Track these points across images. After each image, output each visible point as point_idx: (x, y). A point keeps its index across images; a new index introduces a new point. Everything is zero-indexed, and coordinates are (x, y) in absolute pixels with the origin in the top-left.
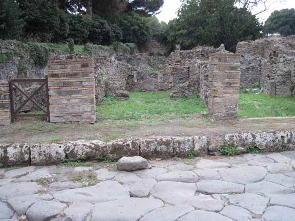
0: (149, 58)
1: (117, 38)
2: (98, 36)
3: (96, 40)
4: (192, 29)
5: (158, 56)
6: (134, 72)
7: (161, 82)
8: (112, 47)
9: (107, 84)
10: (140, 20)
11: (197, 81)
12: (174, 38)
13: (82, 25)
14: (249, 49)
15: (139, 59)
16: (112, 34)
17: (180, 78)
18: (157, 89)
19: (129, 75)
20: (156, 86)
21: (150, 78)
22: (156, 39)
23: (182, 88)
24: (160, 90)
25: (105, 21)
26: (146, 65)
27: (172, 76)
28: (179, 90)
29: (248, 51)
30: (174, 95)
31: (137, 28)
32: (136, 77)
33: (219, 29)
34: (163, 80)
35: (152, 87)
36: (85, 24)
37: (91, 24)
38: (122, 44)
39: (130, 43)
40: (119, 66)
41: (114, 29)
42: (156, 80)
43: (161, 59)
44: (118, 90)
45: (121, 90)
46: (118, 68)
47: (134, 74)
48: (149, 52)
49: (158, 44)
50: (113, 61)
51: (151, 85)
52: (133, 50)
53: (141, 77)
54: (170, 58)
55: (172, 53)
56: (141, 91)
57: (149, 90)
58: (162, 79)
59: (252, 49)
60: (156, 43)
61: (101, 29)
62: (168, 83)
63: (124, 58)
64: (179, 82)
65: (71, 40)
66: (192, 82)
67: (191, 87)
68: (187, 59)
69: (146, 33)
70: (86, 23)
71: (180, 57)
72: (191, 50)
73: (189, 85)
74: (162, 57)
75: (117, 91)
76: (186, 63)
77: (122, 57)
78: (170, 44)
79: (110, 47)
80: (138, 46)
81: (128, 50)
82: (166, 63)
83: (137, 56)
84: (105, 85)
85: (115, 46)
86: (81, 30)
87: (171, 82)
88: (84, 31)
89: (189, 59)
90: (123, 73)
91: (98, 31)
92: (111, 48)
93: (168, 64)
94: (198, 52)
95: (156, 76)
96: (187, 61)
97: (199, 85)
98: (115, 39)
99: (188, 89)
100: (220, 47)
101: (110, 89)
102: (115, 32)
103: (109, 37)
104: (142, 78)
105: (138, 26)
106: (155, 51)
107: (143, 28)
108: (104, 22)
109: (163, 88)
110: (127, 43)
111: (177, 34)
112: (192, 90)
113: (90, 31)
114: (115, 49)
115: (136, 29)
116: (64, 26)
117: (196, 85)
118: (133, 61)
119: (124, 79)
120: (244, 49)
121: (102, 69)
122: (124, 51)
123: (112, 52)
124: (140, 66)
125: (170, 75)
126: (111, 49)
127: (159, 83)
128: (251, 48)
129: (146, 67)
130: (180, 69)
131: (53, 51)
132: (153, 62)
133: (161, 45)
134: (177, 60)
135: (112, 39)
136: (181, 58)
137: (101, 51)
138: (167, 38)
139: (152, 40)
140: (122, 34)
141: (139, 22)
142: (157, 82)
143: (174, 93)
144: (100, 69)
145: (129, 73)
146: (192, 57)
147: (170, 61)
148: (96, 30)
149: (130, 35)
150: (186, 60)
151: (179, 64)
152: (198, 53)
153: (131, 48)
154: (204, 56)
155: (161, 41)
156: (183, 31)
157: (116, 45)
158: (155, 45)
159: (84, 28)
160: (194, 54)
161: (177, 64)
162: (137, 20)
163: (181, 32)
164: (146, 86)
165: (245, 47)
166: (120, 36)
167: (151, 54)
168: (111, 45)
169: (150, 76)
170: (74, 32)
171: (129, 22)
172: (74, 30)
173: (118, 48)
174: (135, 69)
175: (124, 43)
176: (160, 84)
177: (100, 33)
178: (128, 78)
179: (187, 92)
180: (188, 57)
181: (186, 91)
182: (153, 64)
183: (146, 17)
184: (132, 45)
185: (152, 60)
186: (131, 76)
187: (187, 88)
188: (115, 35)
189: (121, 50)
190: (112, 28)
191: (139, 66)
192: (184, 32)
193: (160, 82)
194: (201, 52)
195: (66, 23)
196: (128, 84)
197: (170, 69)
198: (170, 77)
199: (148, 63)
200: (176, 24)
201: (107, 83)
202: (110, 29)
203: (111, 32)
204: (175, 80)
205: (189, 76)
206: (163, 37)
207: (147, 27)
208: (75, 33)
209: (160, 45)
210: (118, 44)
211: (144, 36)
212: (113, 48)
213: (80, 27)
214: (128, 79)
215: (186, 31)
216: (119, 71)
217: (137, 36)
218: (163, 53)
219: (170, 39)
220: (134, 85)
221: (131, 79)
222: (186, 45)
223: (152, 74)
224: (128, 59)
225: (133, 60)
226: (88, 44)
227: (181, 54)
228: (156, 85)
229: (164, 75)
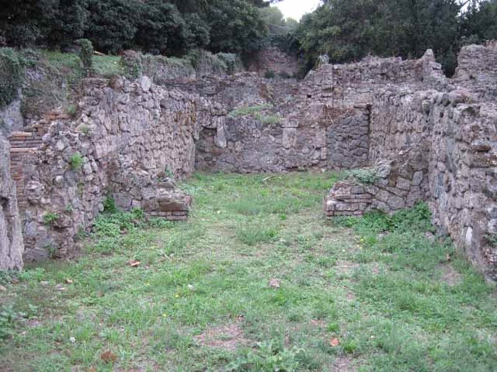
0: (263, 82)
1: (199, 42)
2: (157, 36)
3: (154, 46)
4: (350, 23)
5: (283, 78)
6: (219, 119)
7: (292, 146)
8: (187, 60)
9: (112, 169)
10: (247, 9)
11: (420, 159)
12: (314, 43)
13: (118, 12)
14: (487, 61)
15: (242, 84)
16: (186, 33)
17: (344, 135)
18: (281, 167)
19: (205, 128)
20: (279, 158)
21: (263, 134)
22: (278, 46)
23: (368, 182)
24: (288, 168)
25: (172, 6)
26: (256, 97)
27: (323, 130)
28: (356, 190)
29: (485, 66)
30: (341, 206)
31: (240, 23)
32: (223, 134)
33: (407, 24)
34: (297, 142)
35: (268, 160)
36: (127, 11)
37: (139, 11)
38: (209, 54)
39: (227, 52)
40: (168, 105)
41: (192, 22)
42: (278, 141)
43: (288, 83)
44: (150, 189)
45: (160, 186)
46: (168, 112)
47: (219, 123)
48: (265, 71)
49: (283, 56)
50: (146, 89)
51: (264, 155)
52: (233, 67)
53: (237, 134)
54: (310, 82)
55: (311, 72)
56: (237, 172)
57: (258, 167)
58: (295, 139)
59: (493, 61)
60: (279, 54)
61: (164, 21)
62: (310, 149)
63: (209, 82)
64: (340, 146)
65: (86, 43)
66: (402, 162)
67: (400, 179)
68: (348, 84)
69: (257, 33)
70: (128, 8)
71: (334, 80)
72: (359, 64)
73: (392, 171)
74: (290, 80)
75: (147, 194)
76: (346, 94)
77: (204, 80)
78: (305, 55)
79: (182, 59)
80: (242, 59)
81: (222, 67)
82: (300, 93)
83: (238, 77)
84: (107, 173)
85: (194, 59)
86: (117, 22)
87: (318, 146)
88: (124, 26)
89: (353, 85)
90: (186, 124)
91: (157, 26)
92: (185, 61)
93: (306, 96)
94: (374, 67)
95: (277, 130)
96: (349, 88)
97: (426, 171)
98: (193, 44)
99: (388, 185)
100: (424, 58)
101: (123, 186)
102: (193, 28)
103: (181, 40)
104: (240, 136)
105: (242, 20)
106: (276, 68)
107: (253, 24)
108: (170, 9)
109: (298, 165)
110: (220, 54)
111: (319, 35)
112: (401, 190)
113: (139, 26)
114: (194, 64)
115: (240, 25)
116: (74, 12)
117: (417, 174)
118: (229, 89)
119: (190, 141)
120: (475, 62)
121: (94, 118)
122: (213, 69)
123: (188, 70)
124: (245, 99)
125: (318, 127)
126: (184, 64)
127: (287, 149)
128: (493, 59)
129: (258, 101)
130: (343, 112)
131: (33, 66)
132: (271, 91)
133: (289, 57)
134: (327, 87)
135: (187, 42)
136: (335, 83)
137: (162, 67)
138: (300, 42)
139: (270, 48)
140: (208, 33)
141: (245, 11)
142: (279, 146)
143: (340, 200)
144: (86, 119)
145: (206, 122)
146: (360, 79)
147: (310, 90)
148: (153, 23)
149: (226, 37)
150: (347, 87)
151: (330, 94)
152: (374, 70)
153: (228, 64)
154: (388, 78)
155: (288, 50)
156: (332, 28)
157: (195, 56)
158: (277, 57)
159: (124, 19)
160: (365, 72)
161: (326, 95)
162: (242, 8)
163: (327, 30)
164: (251, 158)
165: (478, 57)
166: (205, 37)
167: (269, 75)
168: (186, 56)
169: (262, 129)
170: (102, 28)
171: (225, 12)
172: (100, 23)
173: (200, 62)
174: (220, 113)
175: (214, 53)
176: (288, 152)
177: (160, 31)
178: (200, 135)
179: (384, 195)
180: (352, 80)
181: (382, 191)
182: (272, 96)
183: (259, 7)
184: (231, 57)
185: (269, 87)
186: (209, 131)
187: (386, 182)
188: (193, 35)
189: (207, 67)
190: (187, 22)
191: (242, 99)
192: (334, 30)
193: (289, 146)
194: (382, 69)
195: (78, 6)
196: (200, 150)
197: (318, 111)
198: (317, 134)
199: (260, 94)
200: (318, 16)
201: (114, 164)
202: (184, 23)
203: (185, 30)
204: (329, 141)
205: (369, 131)
206: (293, 41)
207: (261, 23)
208: (104, 31)
209: (286, 57)
210: (200, 54)
211: (254, 39)
212: (190, 62)
213: (114, 16)
214: (202, 137)
215: (337, 28)
216: (170, 120)
217: (241, 40)
218: (291, 74)
219: (305, 44)
220: (220, 154)
221: (210, 139)
222: (338, 55)
223: (266, 125)
224: (219, 85)
225: (229, 86)
226: (130, 52)
227: (335, 72)
228: (277, 154)
229: (300, 127)
